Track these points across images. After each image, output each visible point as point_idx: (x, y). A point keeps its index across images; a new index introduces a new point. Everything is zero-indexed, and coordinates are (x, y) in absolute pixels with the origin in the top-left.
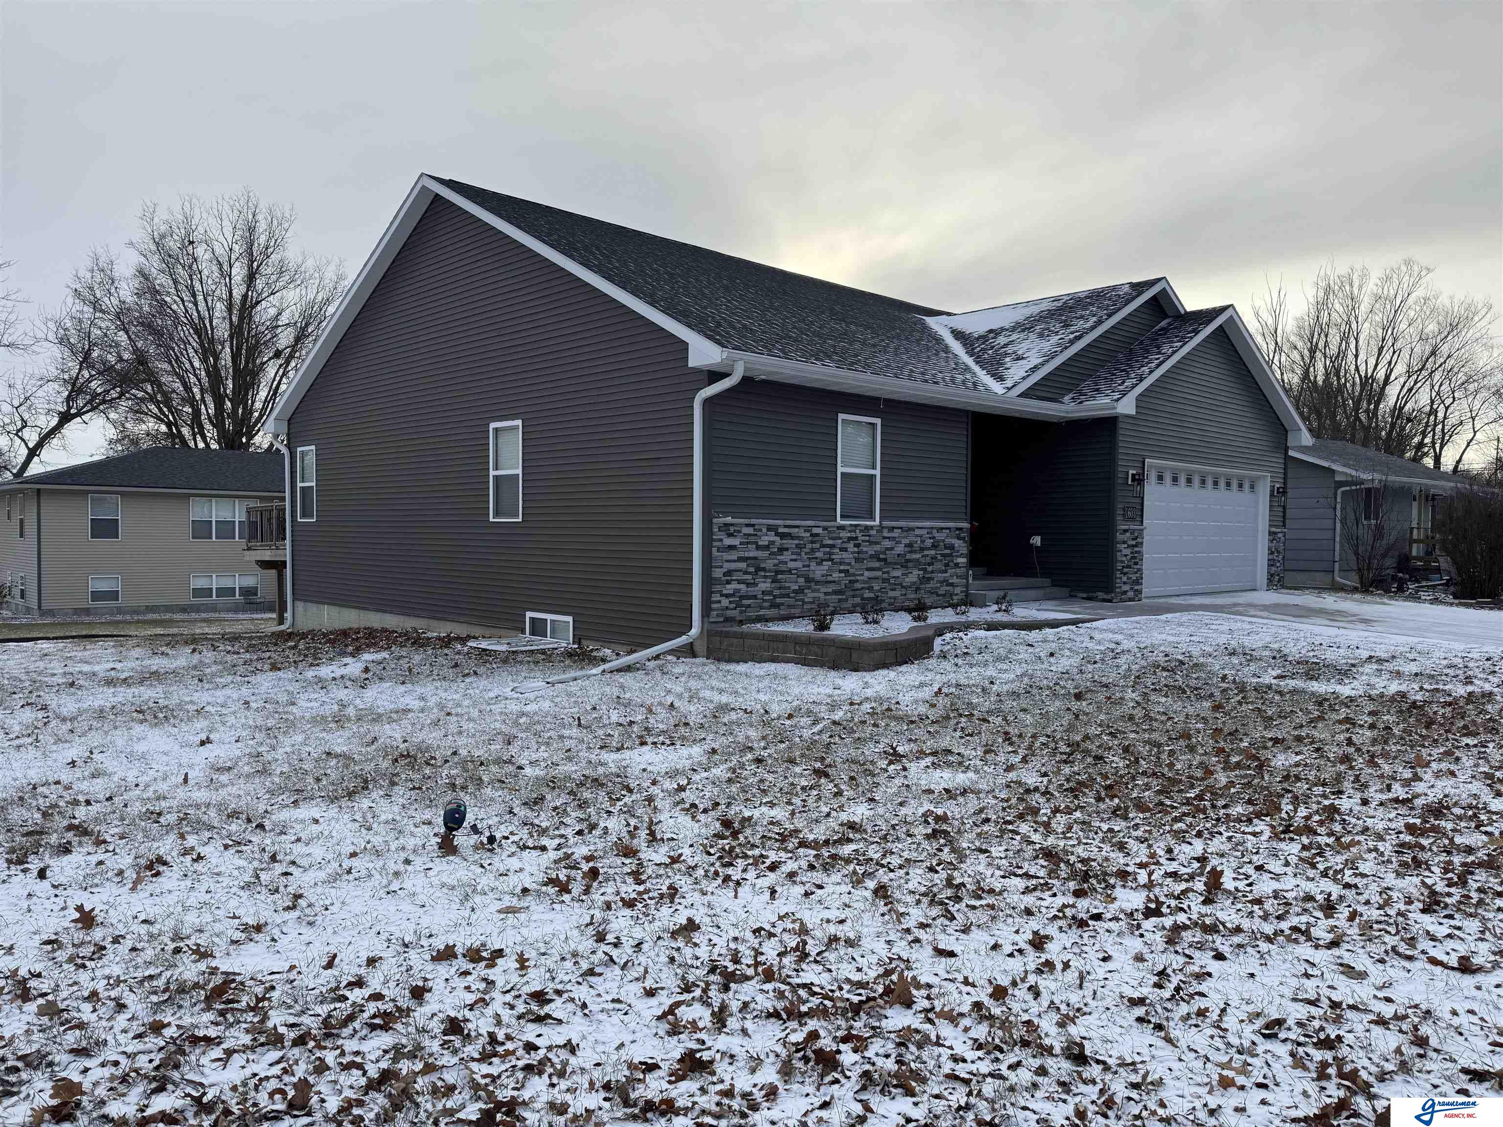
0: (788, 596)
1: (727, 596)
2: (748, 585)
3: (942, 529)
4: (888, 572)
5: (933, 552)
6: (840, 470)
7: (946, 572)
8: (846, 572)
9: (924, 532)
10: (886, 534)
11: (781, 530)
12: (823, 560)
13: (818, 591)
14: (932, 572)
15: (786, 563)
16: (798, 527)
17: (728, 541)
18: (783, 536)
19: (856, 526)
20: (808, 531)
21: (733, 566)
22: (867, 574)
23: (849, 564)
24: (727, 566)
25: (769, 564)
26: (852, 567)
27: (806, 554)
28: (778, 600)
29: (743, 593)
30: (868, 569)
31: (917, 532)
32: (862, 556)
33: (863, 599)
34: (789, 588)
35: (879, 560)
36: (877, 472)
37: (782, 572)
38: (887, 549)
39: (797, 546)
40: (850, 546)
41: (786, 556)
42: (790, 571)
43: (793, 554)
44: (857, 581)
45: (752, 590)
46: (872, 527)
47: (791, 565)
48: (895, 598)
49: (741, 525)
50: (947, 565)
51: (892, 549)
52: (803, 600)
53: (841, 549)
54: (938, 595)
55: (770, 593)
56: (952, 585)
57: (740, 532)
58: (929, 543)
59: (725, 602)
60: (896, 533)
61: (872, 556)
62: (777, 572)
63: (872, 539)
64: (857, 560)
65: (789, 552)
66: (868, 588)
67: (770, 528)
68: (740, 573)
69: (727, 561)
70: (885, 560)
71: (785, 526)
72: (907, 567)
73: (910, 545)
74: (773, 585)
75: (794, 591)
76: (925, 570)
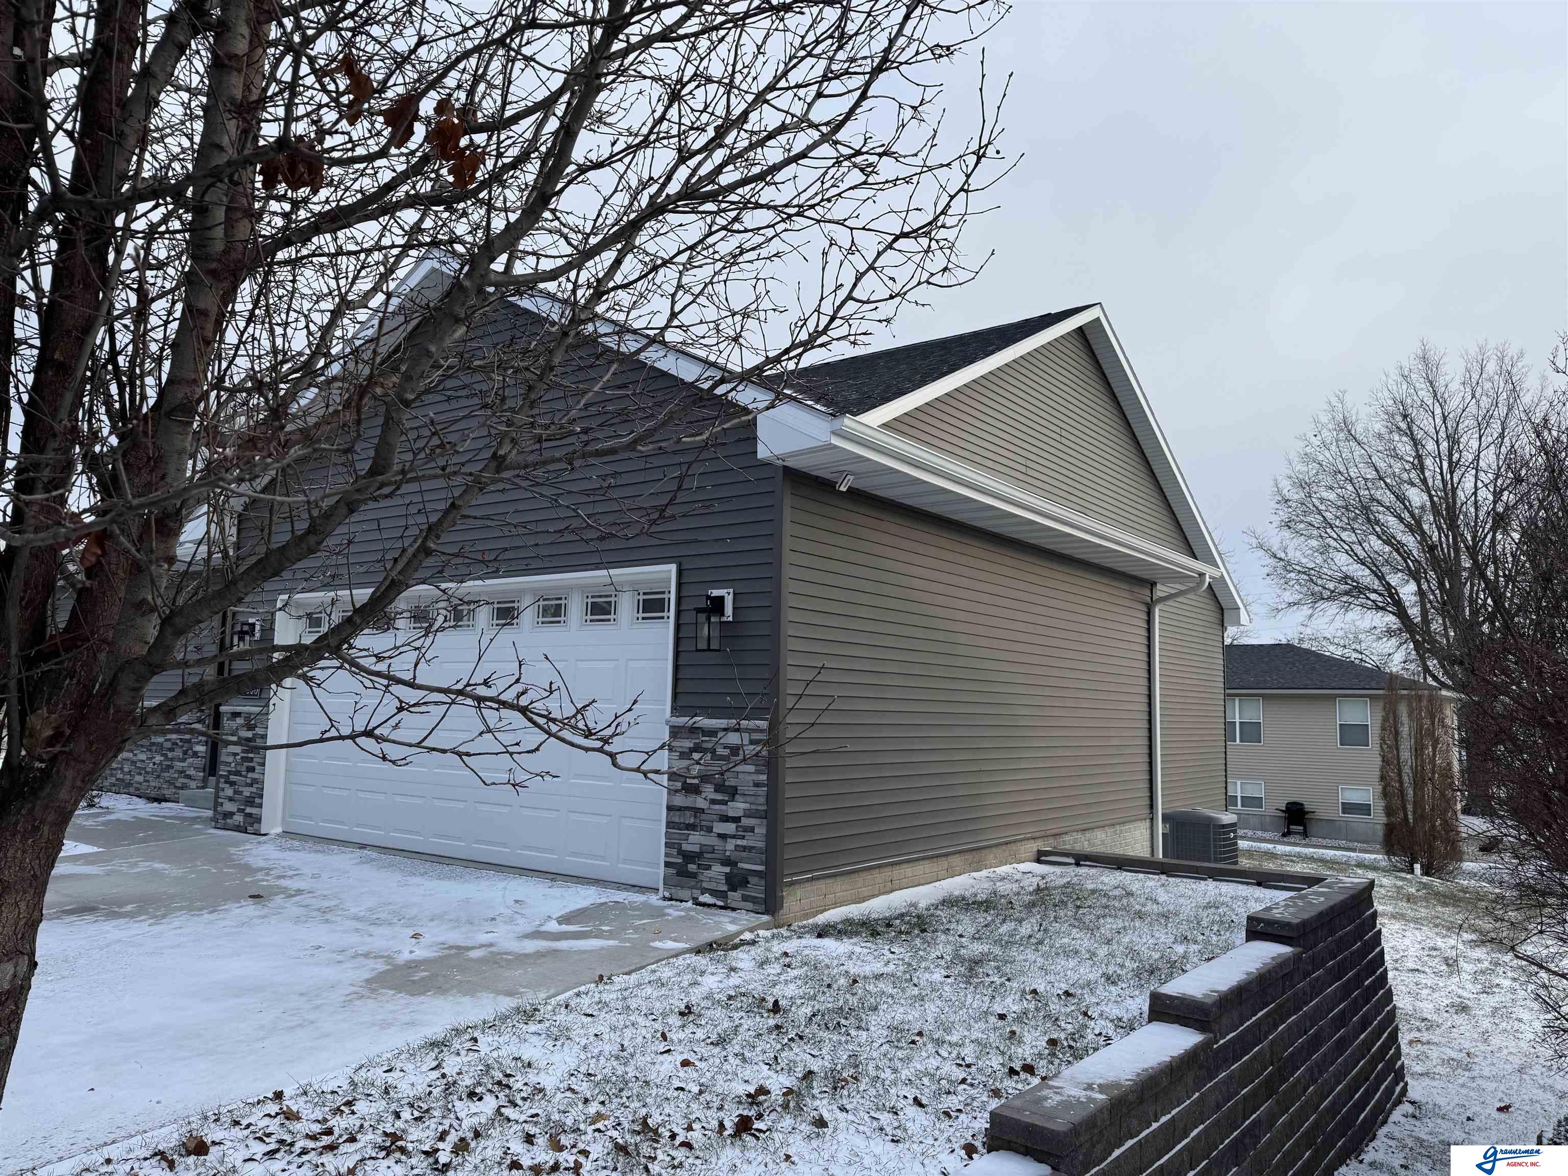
48: (140, 783)
50: (185, 753)
54: (175, 787)
56: (189, 777)
76: (165, 755)
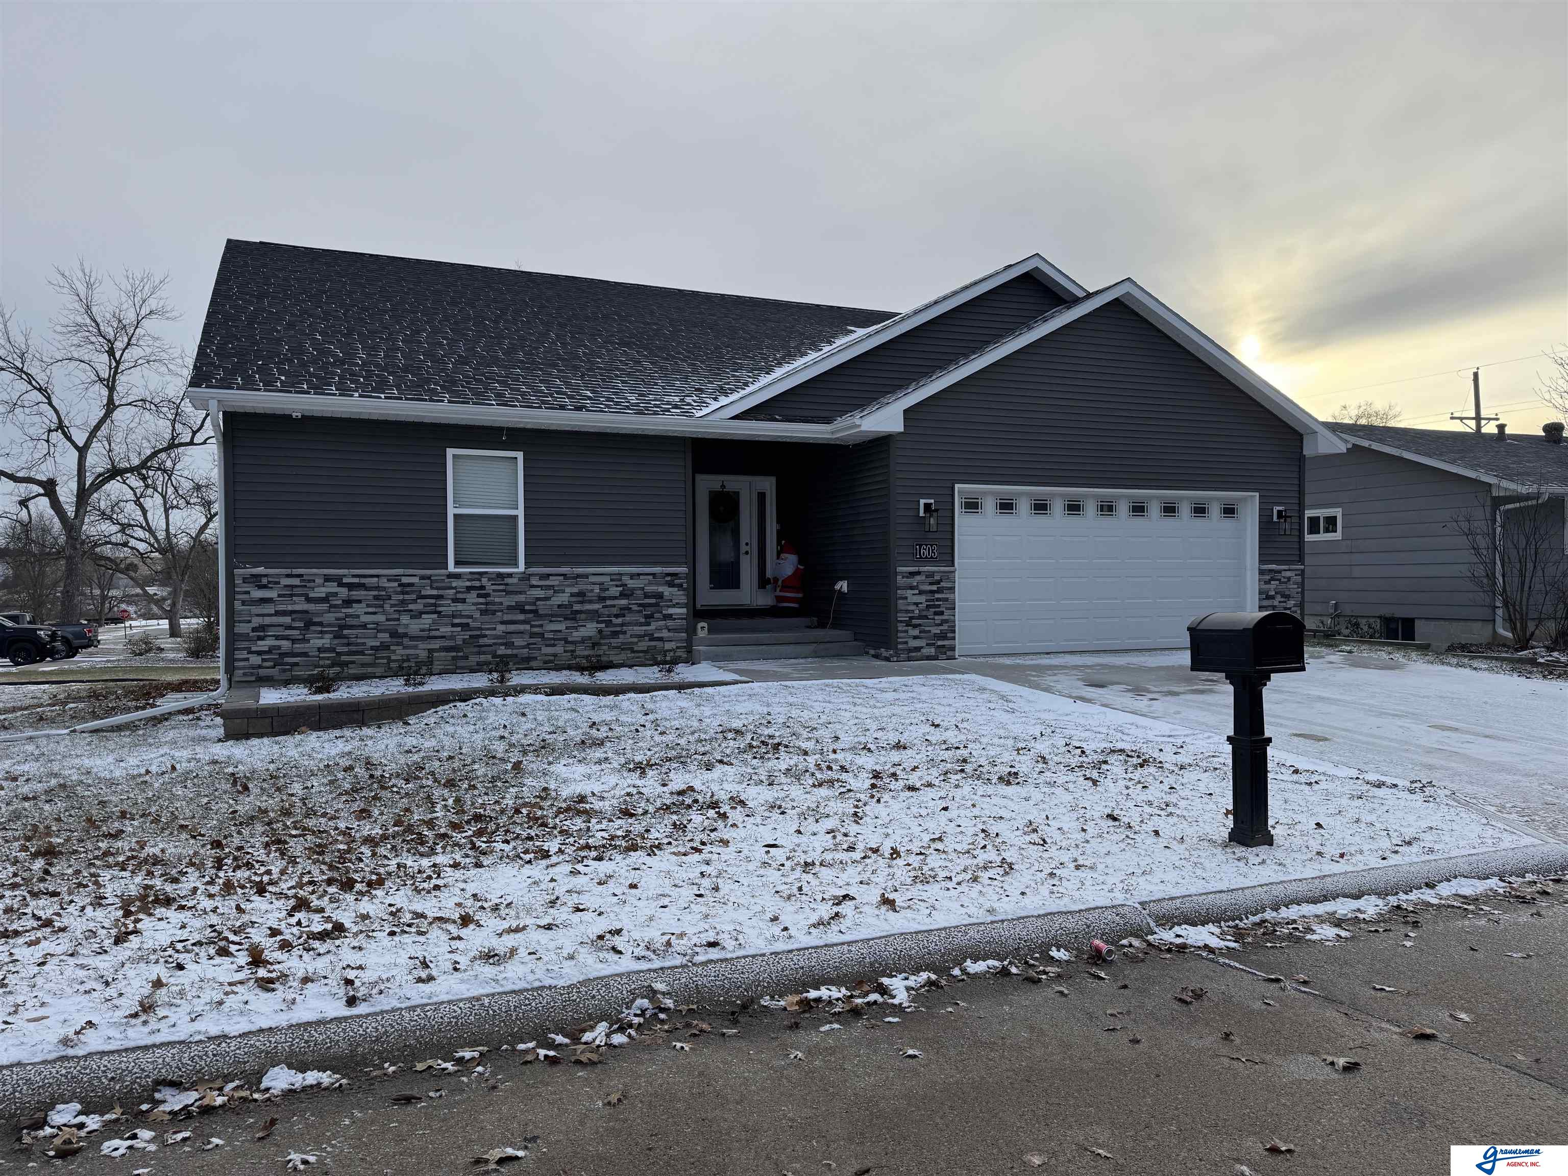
0: (362, 653)
1: (259, 653)
2: (294, 641)
3: (639, 575)
4: (541, 626)
5: (624, 602)
6: (451, 511)
7: (648, 624)
8: (465, 626)
9: (606, 579)
10: (534, 582)
11: (345, 580)
12: (422, 613)
13: (415, 647)
14: (622, 625)
15: (358, 616)
16: (377, 576)
17: (258, 594)
18: (351, 586)
19: (481, 574)
20: (396, 580)
21: (268, 621)
22: (501, 628)
23: (471, 617)
24: (256, 621)
25: (330, 618)
26: (475, 620)
27: (392, 606)
28: (344, 658)
29: (284, 650)
30: (502, 623)
31: (592, 579)
32: (490, 607)
33: (495, 656)
34: (364, 644)
35: (523, 611)
36: (520, 513)
37: (351, 627)
38: (538, 599)
39: (376, 598)
40: (472, 597)
41: (357, 609)
42: (364, 626)
43: (368, 606)
44: (485, 636)
45: (299, 647)
46: (510, 575)
47: (365, 619)
48: (555, 655)
49: (278, 575)
50: (649, 617)
51: (547, 599)
52: (389, 658)
53: (455, 600)
54: (633, 651)
55: (332, 650)
56: (660, 639)
57: (278, 583)
58: (615, 591)
59: (255, 660)
60: (553, 581)
61: (510, 608)
62: (342, 627)
63: (510, 588)
64: (483, 612)
65: (363, 605)
66: (505, 644)
67: (327, 578)
68: (281, 629)
69: (258, 615)
70: (535, 612)
71: (354, 576)
72: (574, 619)
73: (581, 594)
74: (336, 641)
75: (372, 648)
